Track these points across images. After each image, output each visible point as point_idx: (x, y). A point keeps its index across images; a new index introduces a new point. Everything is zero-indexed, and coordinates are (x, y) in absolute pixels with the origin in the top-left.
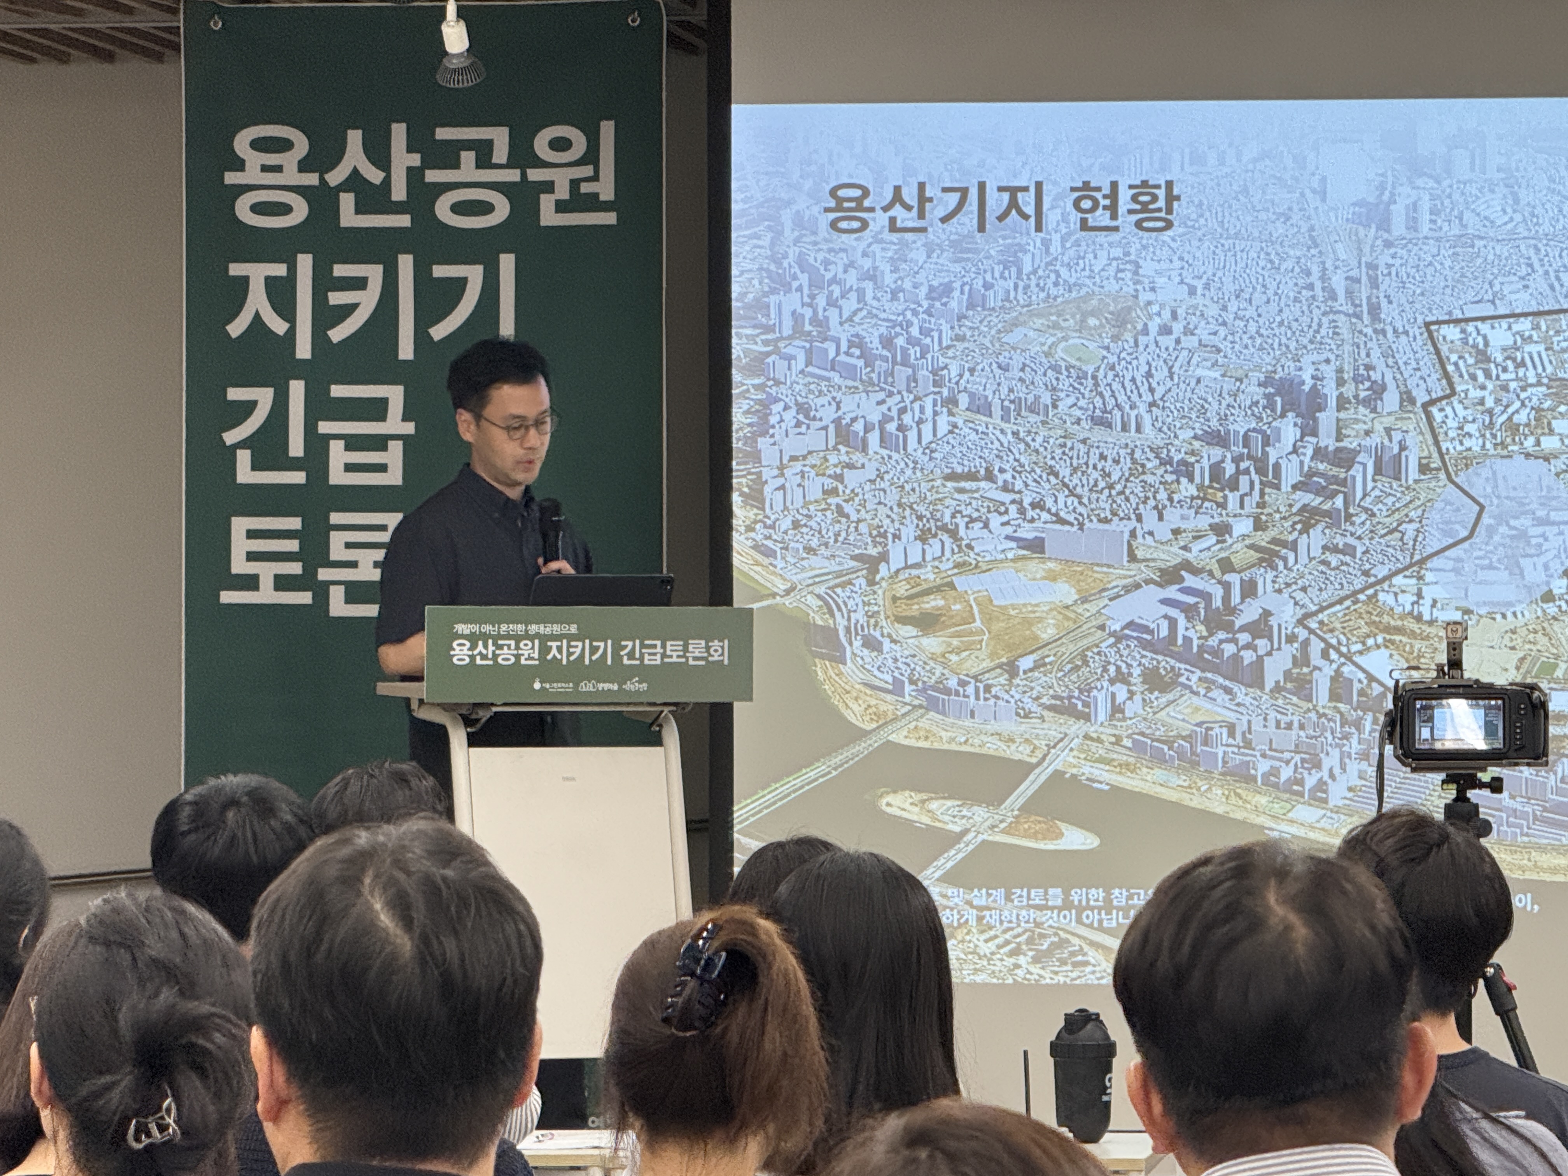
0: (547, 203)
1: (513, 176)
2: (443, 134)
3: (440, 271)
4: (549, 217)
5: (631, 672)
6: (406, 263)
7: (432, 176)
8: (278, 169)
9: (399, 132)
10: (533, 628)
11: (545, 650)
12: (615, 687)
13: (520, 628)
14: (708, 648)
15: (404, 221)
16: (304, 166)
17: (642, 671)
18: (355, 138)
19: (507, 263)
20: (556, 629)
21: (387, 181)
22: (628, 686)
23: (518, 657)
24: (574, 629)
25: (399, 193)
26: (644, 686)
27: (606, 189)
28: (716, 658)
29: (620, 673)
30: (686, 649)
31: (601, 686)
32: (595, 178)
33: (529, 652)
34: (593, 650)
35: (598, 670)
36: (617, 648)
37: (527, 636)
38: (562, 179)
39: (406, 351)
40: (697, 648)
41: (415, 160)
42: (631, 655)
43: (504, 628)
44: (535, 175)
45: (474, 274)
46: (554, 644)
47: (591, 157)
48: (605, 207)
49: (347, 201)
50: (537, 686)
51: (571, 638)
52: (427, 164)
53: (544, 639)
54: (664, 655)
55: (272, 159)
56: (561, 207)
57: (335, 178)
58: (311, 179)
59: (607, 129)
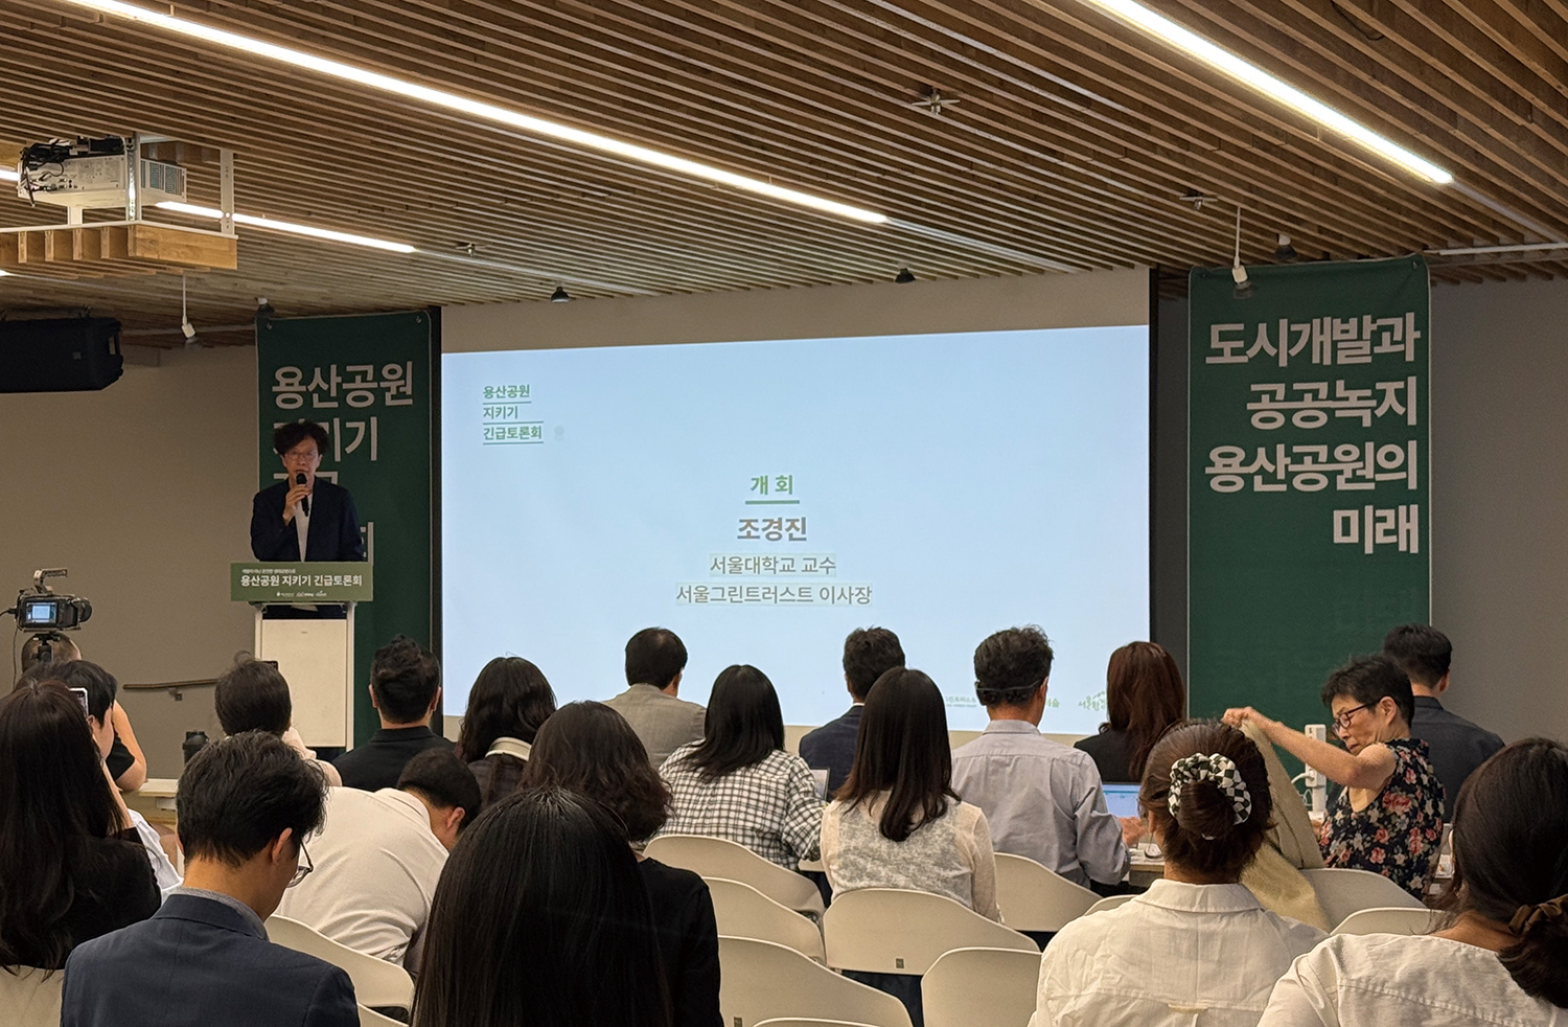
0: (388, 396)
1: (375, 385)
2: (350, 369)
3: (349, 425)
4: (389, 402)
5: (318, 589)
6: (337, 421)
7: (345, 386)
8: (292, 384)
9: (334, 368)
10: (276, 571)
11: (281, 580)
12: (312, 595)
13: (271, 571)
14: (352, 579)
15: (335, 405)
16: (301, 384)
17: (324, 589)
18: (318, 371)
19: (374, 420)
20: (286, 571)
21: (329, 389)
22: (318, 595)
23: (270, 583)
24: (294, 571)
25: (333, 393)
26: (325, 595)
27: (408, 390)
28: (356, 583)
29: (316, 590)
30: (343, 579)
31: (306, 595)
32: (405, 385)
33: (275, 581)
34: (303, 580)
35: (305, 588)
36: (313, 579)
37: (273, 574)
38: (393, 386)
39: (338, 458)
40: (348, 579)
41: (339, 379)
42: (319, 582)
43: (264, 571)
44: (383, 384)
45: (361, 425)
46: (285, 578)
47: (404, 377)
48: (408, 397)
49: (316, 396)
50: (278, 594)
51: (293, 575)
52: (343, 381)
53: (281, 575)
54: (333, 582)
55: (290, 381)
56: (394, 397)
57: (311, 387)
58: (303, 388)
59: (409, 364)
